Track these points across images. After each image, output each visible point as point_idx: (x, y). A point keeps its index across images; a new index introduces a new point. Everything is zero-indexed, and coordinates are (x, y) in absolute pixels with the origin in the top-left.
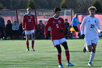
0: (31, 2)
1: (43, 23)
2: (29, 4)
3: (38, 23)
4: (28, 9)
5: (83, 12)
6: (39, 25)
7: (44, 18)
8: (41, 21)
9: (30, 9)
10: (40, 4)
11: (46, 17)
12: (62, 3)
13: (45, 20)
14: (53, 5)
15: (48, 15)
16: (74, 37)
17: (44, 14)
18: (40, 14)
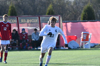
0: (12, 7)
1: (27, 32)
2: (10, 10)
3: (21, 32)
4: (4, 16)
5: (72, 20)
6: (22, 34)
7: (28, 26)
8: (24, 29)
9: (6, 16)
10: (23, 10)
11: (29, 24)
12: (49, 9)
13: (29, 28)
14: (38, 11)
15: (32, 23)
16: (62, 48)
17: (28, 21)
18: (22, 21)
